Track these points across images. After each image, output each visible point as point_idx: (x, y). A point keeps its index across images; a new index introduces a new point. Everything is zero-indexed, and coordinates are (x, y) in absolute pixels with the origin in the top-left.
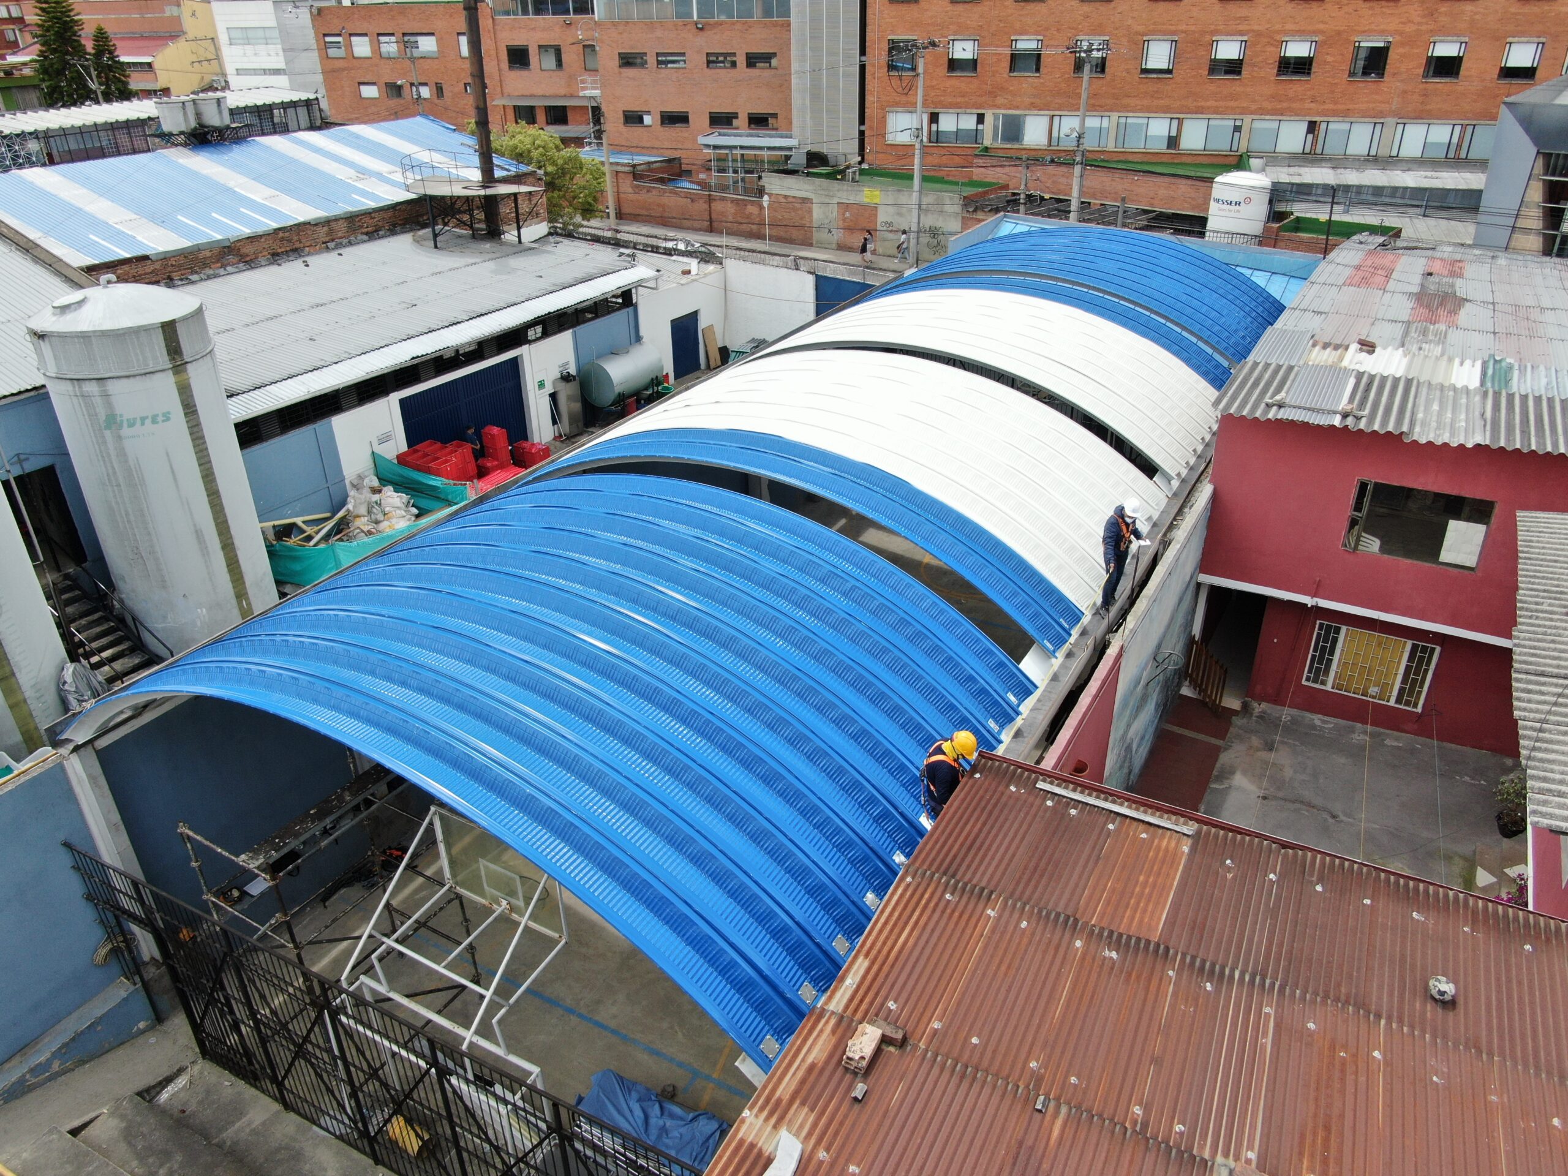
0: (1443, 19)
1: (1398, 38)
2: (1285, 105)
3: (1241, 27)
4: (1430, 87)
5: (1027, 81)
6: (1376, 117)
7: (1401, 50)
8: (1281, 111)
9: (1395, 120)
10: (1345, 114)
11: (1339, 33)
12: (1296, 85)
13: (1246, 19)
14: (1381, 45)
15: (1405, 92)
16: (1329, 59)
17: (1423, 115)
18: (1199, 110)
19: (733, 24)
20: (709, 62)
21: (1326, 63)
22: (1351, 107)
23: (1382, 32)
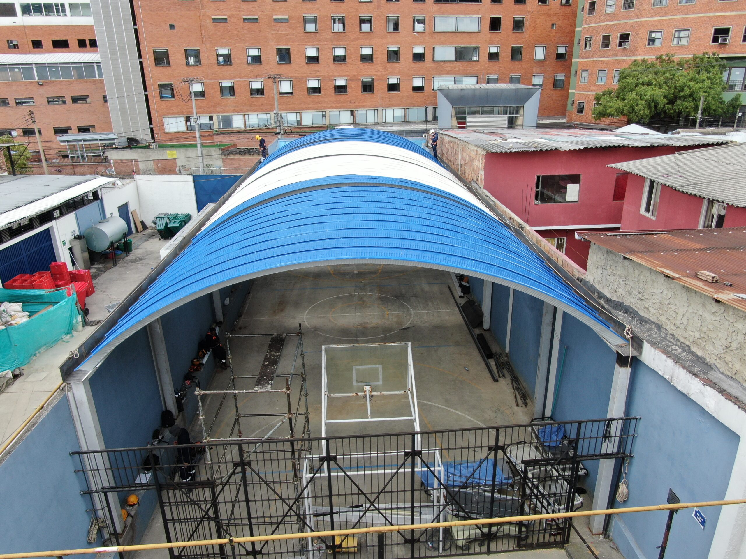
0: (390, 70)
1: (376, 77)
2: (340, 104)
3: (317, 74)
4: (391, 95)
5: (229, 100)
6: (375, 108)
7: (378, 82)
8: (340, 107)
9: (382, 108)
10: (363, 107)
11: (354, 76)
12: (342, 97)
13: (318, 71)
14: (370, 80)
15: (383, 97)
16: (353, 86)
17: (391, 106)
18: (307, 109)
19: (61, 82)
20: (49, 102)
21: (352, 87)
22: (365, 104)
23: (370, 75)
